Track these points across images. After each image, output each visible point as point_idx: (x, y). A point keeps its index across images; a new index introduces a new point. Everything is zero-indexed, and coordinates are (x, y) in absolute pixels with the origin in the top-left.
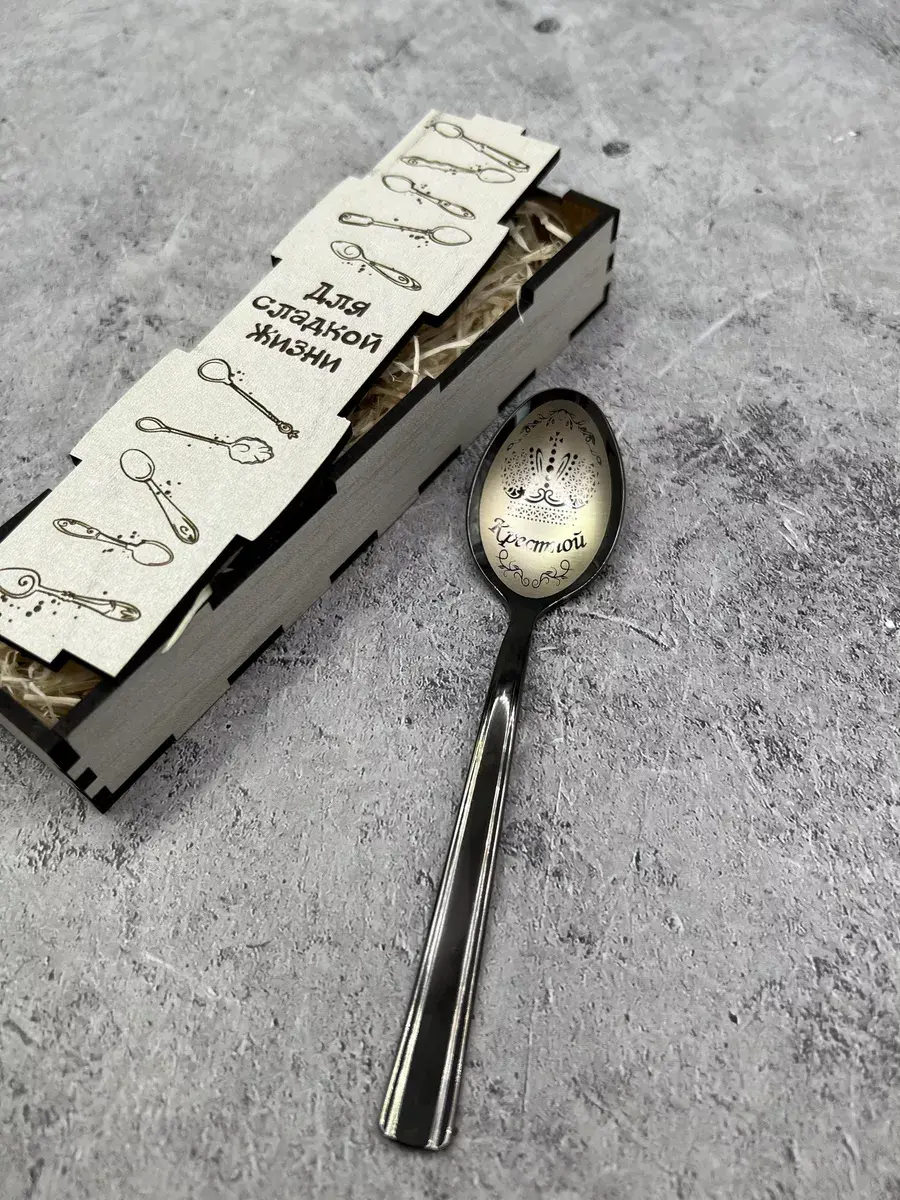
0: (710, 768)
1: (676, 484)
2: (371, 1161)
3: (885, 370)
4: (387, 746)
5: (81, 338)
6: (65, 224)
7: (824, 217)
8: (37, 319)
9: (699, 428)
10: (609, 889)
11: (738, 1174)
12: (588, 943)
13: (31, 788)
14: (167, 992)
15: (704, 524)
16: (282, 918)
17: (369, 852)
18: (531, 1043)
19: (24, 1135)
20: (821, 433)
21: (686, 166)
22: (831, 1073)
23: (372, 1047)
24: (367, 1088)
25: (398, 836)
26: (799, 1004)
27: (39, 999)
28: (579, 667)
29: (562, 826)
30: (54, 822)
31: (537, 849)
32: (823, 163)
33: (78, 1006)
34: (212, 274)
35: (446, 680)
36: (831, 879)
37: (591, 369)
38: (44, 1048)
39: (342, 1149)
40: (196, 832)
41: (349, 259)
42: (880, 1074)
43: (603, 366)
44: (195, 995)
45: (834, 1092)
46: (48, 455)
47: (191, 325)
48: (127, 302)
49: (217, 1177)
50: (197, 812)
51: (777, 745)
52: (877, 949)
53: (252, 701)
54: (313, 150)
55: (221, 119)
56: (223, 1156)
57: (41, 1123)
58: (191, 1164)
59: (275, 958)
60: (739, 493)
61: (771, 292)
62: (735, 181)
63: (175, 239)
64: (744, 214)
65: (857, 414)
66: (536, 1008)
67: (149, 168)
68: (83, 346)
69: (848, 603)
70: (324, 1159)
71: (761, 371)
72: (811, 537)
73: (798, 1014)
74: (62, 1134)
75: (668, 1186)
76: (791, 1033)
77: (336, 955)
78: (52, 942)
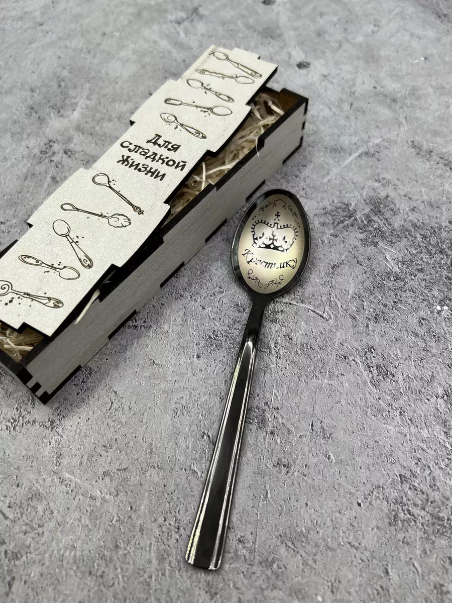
0: (348, 380)
1: (333, 237)
2: (179, 576)
3: (437, 180)
4: (187, 369)
5: (31, 161)
6: (22, 102)
7: (408, 102)
8: (8, 151)
9: (344, 209)
10: (298, 440)
11: (361, 581)
12: (288, 467)
13: (7, 391)
14: (76, 493)
15: (346, 257)
16: (134, 455)
17: (178, 422)
18: (259, 517)
19: (4, 565)
20: (405, 212)
21: (339, 75)
22: (407, 531)
23: (180, 520)
24: (177, 540)
25: (192, 414)
26: (392, 497)
27: (12, 497)
28: (284, 329)
29: (275, 409)
30: (19, 408)
31: (262, 421)
32: (408, 74)
33: (32, 501)
34: (97, 128)
35: (217, 336)
36: (408, 435)
37: (290, 178)
38: (15, 521)
39: (165, 570)
40: (91, 413)
41: (169, 122)
42: (431, 531)
43: (296, 176)
44: (91, 494)
45: (409, 541)
46: (14, 221)
47: (87, 155)
48: (54, 142)
49: (102, 585)
50: (91, 402)
51: (382, 369)
52: (430, 470)
53: (119, 347)
54: (149, 64)
55: (102, 47)
56: (105, 574)
57: (13, 559)
58: (89, 579)
59: (131, 476)
60: (364, 242)
61: (381, 139)
62: (364, 83)
63: (78, 109)
64: (368, 99)
65: (423, 202)
66: (261, 500)
67: (65, 73)
68: (32, 165)
69: (418, 297)
70: (155, 575)
71: (376, 180)
72: (400, 264)
73: (391, 502)
74: (24, 565)
75: (326, 588)
76: (388, 512)
77: (161, 474)
78: (18, 468)
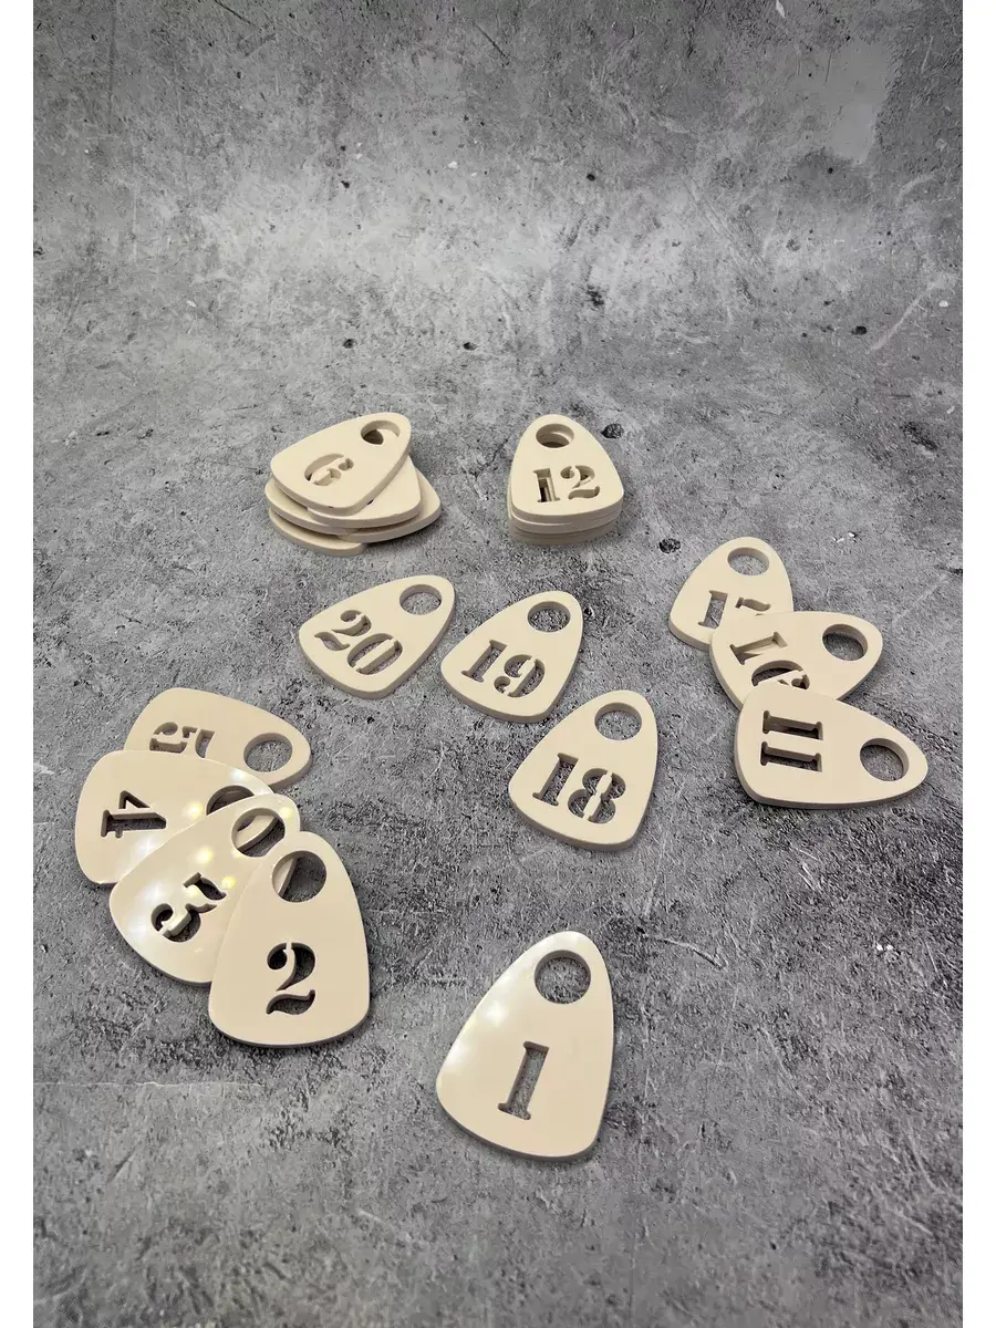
0: (752, 1061)
1: (723, 834)
10: (684, 1152)
12: (671, 1192)
13: (266, 1085)
14: (377, 1238)
15: (744, 867)
16: (455, 1180)
18: (634, 1266)
22: (841, 1284)
23: (524, 1271)
24: (522, 1303)
26: (819, 1234)
27: (287, 1246)
28: (658, 983)
29: (649, 1106)
30: (285, 1110)
31: (632, 1124)
32: (829, 562)
33: (315, 1250)
35: (561, 995)
36: (839, 1144)
38: (294, 1282)
40: (389, 1117)
42: (875, 1283)
43: (666, 734)
44: (397, 1239)
45: (845, 1298)
48: (300, 684)
51: (800, 1043)
52: (871, 1195)
53: (421, 1015)
59: (452, 1210)
60: (770, 842)
66: (636, 1241)
69: (849, 931)
72: (822, 877)
73: (818, 1243)
76: (814, 1256)
77: (494, 1205)
78: (293, 1204)
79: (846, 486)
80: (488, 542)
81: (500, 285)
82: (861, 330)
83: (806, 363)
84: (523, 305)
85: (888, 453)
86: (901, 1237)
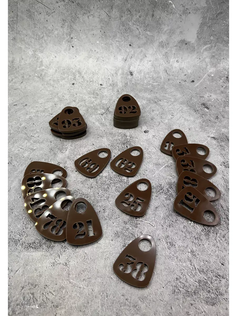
79: (188, 118)
80: (105, 131)
81: (109, 70)
82: (193, 81)
83: (180, 89)
84: (114, 75)
85: (198, 110)
86: (192, 285)
